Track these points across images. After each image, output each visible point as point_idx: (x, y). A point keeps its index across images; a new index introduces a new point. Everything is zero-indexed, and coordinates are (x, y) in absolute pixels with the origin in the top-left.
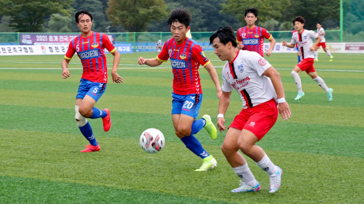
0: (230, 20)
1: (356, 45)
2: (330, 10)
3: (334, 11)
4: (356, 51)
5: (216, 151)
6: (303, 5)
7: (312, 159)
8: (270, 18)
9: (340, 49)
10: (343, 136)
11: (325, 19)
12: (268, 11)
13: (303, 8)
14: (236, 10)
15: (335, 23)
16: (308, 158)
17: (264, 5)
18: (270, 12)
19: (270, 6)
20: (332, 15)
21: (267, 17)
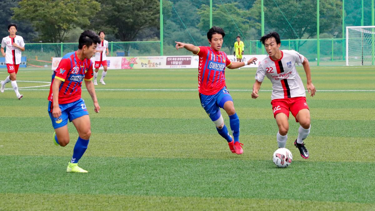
0: (24, 29)
1: (178, 59)
2: (147, 16)
3: (153, 17)
4: (178, 66)
5: (16, 200)
6: (115, 11)
7: (140, 203)
8: (75, 26)
9: (160, 64)
10: (175, 171)
11: (142, 27)
12: (73, 18)
13: (116, 13)
14: (32, 16)
15: (153, 32)
16: (135, 201)
17: (68, 10)
18: (75, 19)
19: (75, 12)
20: (150, 23)
21: (71, 25)
